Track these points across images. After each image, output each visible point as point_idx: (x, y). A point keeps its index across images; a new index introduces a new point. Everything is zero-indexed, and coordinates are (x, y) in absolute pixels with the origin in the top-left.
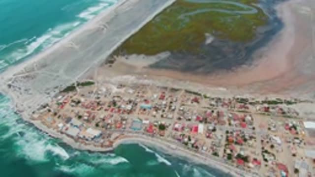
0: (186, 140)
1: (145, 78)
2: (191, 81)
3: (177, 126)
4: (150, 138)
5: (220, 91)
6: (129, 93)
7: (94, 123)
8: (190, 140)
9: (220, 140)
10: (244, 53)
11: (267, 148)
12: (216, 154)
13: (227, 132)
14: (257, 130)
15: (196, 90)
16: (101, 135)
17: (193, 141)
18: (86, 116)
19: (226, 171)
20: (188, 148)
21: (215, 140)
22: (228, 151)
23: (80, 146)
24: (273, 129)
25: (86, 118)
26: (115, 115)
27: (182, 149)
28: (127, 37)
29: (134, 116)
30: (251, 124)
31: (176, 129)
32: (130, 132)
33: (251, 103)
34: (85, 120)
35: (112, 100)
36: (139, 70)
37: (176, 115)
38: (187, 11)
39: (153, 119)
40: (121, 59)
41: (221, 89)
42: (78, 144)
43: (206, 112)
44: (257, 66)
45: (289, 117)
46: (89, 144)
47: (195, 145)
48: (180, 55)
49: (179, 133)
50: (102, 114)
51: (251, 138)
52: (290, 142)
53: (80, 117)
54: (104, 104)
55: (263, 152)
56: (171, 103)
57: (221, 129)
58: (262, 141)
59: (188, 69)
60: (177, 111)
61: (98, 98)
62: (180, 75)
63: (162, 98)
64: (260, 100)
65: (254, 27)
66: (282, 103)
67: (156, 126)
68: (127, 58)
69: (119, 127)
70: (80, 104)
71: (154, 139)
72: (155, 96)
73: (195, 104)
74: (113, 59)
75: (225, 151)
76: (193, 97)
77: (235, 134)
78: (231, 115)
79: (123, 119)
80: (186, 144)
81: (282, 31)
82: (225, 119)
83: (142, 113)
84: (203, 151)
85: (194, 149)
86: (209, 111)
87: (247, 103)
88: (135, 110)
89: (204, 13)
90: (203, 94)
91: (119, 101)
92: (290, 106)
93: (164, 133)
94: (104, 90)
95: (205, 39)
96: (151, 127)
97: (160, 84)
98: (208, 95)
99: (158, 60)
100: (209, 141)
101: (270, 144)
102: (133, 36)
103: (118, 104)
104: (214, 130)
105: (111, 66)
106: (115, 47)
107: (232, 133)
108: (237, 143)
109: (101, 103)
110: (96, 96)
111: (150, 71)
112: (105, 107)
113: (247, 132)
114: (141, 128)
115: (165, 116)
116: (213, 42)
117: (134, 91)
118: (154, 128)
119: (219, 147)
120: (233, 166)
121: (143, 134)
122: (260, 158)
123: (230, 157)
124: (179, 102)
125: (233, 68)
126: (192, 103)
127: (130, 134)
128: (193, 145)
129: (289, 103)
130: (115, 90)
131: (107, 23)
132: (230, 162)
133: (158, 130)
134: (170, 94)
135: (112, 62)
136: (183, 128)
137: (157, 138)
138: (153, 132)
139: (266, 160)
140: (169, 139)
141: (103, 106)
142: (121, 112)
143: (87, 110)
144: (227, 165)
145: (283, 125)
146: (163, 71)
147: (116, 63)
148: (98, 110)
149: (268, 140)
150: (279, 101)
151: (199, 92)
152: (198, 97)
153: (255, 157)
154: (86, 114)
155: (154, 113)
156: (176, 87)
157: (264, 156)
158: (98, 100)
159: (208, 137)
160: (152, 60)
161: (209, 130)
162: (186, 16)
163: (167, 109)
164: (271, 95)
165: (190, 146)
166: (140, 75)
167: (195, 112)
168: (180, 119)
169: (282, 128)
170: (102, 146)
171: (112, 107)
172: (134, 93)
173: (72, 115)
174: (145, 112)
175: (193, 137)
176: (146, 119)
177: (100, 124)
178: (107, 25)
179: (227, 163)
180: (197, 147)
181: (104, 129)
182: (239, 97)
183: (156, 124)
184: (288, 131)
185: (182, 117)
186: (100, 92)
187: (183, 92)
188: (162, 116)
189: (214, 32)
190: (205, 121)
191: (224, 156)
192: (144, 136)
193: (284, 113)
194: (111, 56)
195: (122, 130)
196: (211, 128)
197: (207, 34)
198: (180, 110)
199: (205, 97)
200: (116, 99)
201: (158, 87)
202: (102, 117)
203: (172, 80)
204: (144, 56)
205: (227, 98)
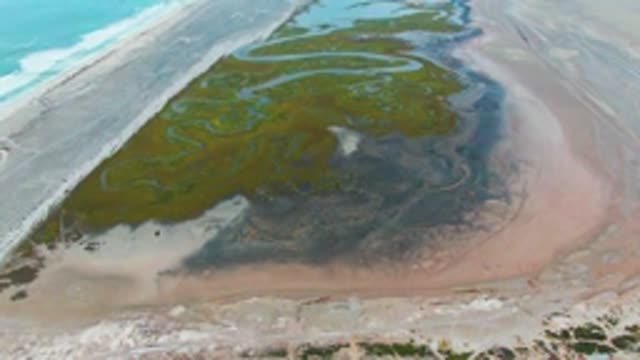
1: (181, 324)
2: (365, 294)
5: (481, 313)
10: (463, 165)
28: (88, 167)
36: (147, 292)
38: (254, 81)
44: (524, 195)
48: (285, 203)
59: (325, 250)
62: (312, 278)
65: (440, 98)
68: (90, 248)
74: (30, 263)
81: (507, 100)
89: (302, 81)
90: (434, 347)
95: (336, 142)
97: (249, 340)
99: (213, 233)
102: (105, 163)
105: (22, 295)
106: (41, 213)
111: (194, 282)
116: (359, 146)
125: (467, 216)
131: (12, 136)
135: (26, 275)
146: (243, 277)
147: (43, 275)
151: (419, 342)
156: (319, 337)
160: (192, 236)
162: (256, 93)
166: (154, 313)
178: (11, 143)
187: (355, 353)
189: (350, 121)
194: (26, 248)
197: (335, 129)
201: (246, 356)
203: (290, 305)
204: (157, 227)
205: (529, 344)
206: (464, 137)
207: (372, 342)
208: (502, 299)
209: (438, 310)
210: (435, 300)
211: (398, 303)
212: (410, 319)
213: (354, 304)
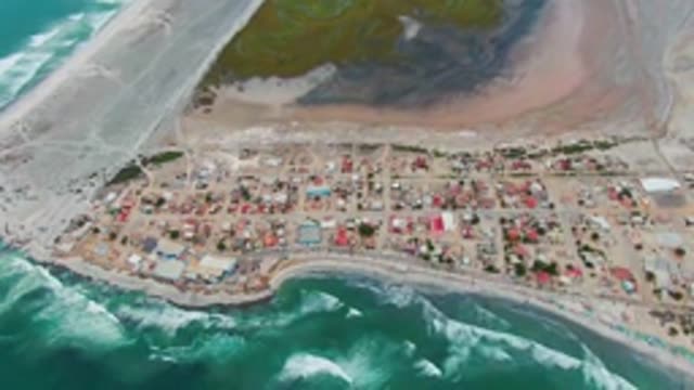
0: (424, 249)
1: (297, 129)
2: (399, 124)
3: (396, 223)
4: (347, 256)
5: (462, 138)
6: (271, 167)
7: (211, 244)
8: (431, 248)
9: (492, 239)
10: (490, 52)
11: (586, 241)
12: (491, 269)
13: (503, 221)
14: (559, 208)
15: (413, 143)
16: (237, 266)
17: (438, 251)
18: (188, 230)
19: (520, 299)
20: (433, 266)
21: (481, 239)
22: (515, 260)
23: (194, 298)
24: (588, 202)
25: (190, 235)
26: (255, 219)
27: (421, 269)
28: (226, 38)
29: (299, 215)
30: (545, 198)
31: (397, 230)
32: (299, 251)
33: (531, 157)
34: (188, 240)
35: (236, 187)
36: (277, 113)
37: (389, 202)
39: (343, 217)
40: (227, 93)
41: (464, 134)
42: (189, 294)
43: (448, 186)
44: (522, 76)
45: (612, 174)
46: (217, 291)
47: (445, 257)
49: (406, 238)
50: (224, 222)
51: (552, 225)
52: (624, 223)
53: (175, 235)
54: (221, 198)
55: (579, 251)
56: (370, 176)
57: (489, 218)
58: (574, 229)
60: (387, 191)
61: (204, 186)
62: (371, 114)
63: (348, 168)
64: (549, 146)
66: (590, 148)
67: (351, 229)
68: (241, 89)
69: (272, 245)
70: (165, 206)
71: (356, 257)
72: (331, 165)
73: (421, 172)
74: (207, 95)
75: (507, 259)
76: (411, 158)
77: (518, 222)
78: (500, 186)
79: (276, 226)
80: (426, 258)
82: (491, 194)
83: (314, 207)
84: (463, 267)
85: (445, 265)
86: (454, 183)
87: (524, 156)
88: (295, 202)
90: (430, 149)
91: (256, 188)
92: (607, 152)
93: (373, 242)
94: (212, 167)
95: (401, 28)
96: (342, 233)
97: (333, 139)
98: (442, 150)
99: (313, 86)
100: (470, 245)
101: (589, 233)
102: (238, 35)
103: (255, 194)
104: (475, 221)
105: (208, 111)
106: (204, 67)
107: (512, 221)
108: (527, 240)
109: (213, 197)
110: (195, 182)
111: (304, 112)
112: (227, 204)
113: (541, 215)
114: (321, 238)
115: (365, 205)
116: (420, 32)
117: (280, 160)
118: (349, 234)
119: (494, 252)
120: (529, 286)
121: (330, 250)
122: (578, 263)
123: (520, 270)
124: (386, 171)
125: (478, 86)
126: (414, 170)
127: (302, 256)
128: (440, 258)
129: (604, 146)
130: (236, 164)
131: (168, 11)
132: (522, 279)
133: (357, 237)
134: (361, 158)
135: (208, 101)
136: (410, 227)
137: (362, 253)
138: (348, 242)
139: (589, 265)
140: (388, 252)
141: (220, 203)
142: (267, 210)
143: (186, 217)
144: (519, 288)
145: (604, 191)
146: (331, 110)
147: (218, 103)
148: (212, 213)
149: (584, 225)
150: (583, 145)
151: (422, 146)
152: (422, 156)
153: (568, 262)
154: (187, 226)
155: (341, 202)
156: (370, 141)
157: (583, 258)
158: (204, 192)
159: (467, 237)
160: (300, 87)
161: (464, 222)
163: (365, 190)
164: (568, 134)
165: (435, 260)
166: (282, 123)
167: (426, 188)
168: (398, 207)
169: (603, 198)
170: (246, 290)
171: (243, 203)
172: (282, 164)
173: (155, 233)
174: (318, 204)
175: (437, 242)
176: (327, 219)
177: (228, 243)
178: (168, 16)
179: (517, 283)
180: (450, 261)
181: (239, 253)
182: (504, 146)
183: (351, 225)
184: (616, 203)
185: (402, 204)
186: (203, 173)
187: (387, 151)
188: (360, 207)
189: (416, 12)
190: (451, 204)
191: (508, 270)
192: (334, 255)
193: (599, 167)
194: (202, 86)
195: (281, 248)
196: (468, 217)
197: (403, 19)
198: (393, 189)
199: (438, 155)
200: (246, 183)
201: (331, 145)
202: (227, 226)
203: (357, 126)
204: (279, 80)
205: (482, 152)
206: (502, 30)
207: (397, 145)
208: (477, 132)
209: (438, 134)
210: (439, 129)
211: (418, 130)
212: (422, 137)
213: (392, 128)
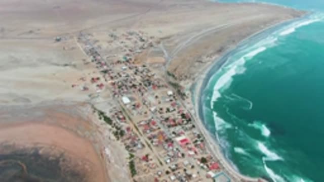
0: (199, 142)
3: (192, 153)
5: (112, 152)
12: (193, 126)
13: (169, 127)
31: (196, 153)
39: (203, 171)
73: (150, 157)
80: (202, 141)
90: (129, 161)
96: (212, 168)
115: (190, 166)
118: (210, 165)
123: (189, 121)
137: (216, 158)
175: (192, 140)
183: (205, 167)
196: (173, 135)
199: (132, 157)
205: (122, 143)
207: (131, 174)
208: (104, 148)
209: (113, 161)
210: (108, 163)
212: (118, 167)
